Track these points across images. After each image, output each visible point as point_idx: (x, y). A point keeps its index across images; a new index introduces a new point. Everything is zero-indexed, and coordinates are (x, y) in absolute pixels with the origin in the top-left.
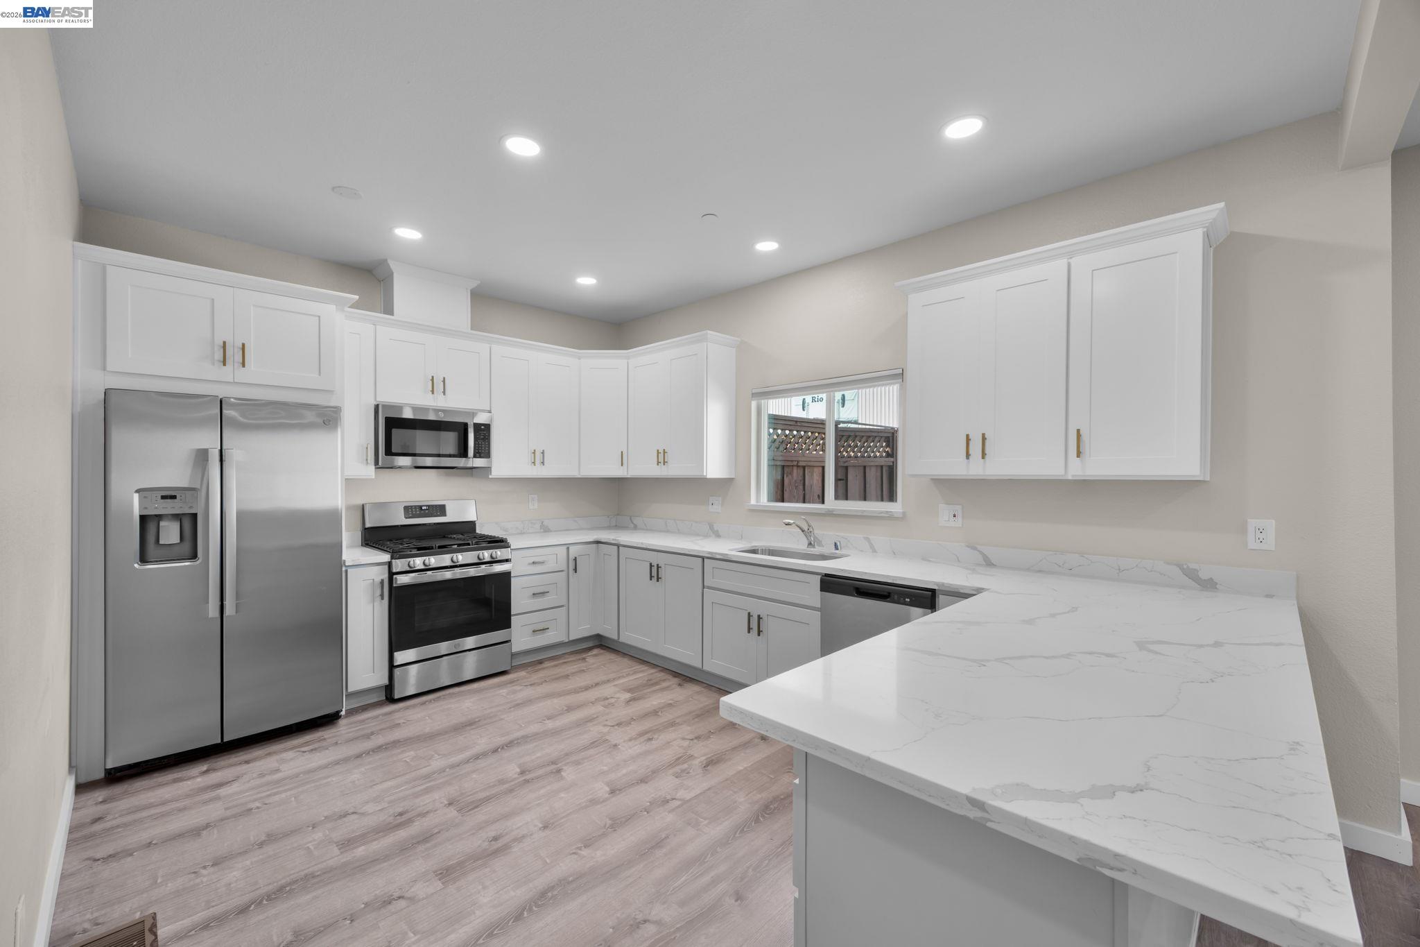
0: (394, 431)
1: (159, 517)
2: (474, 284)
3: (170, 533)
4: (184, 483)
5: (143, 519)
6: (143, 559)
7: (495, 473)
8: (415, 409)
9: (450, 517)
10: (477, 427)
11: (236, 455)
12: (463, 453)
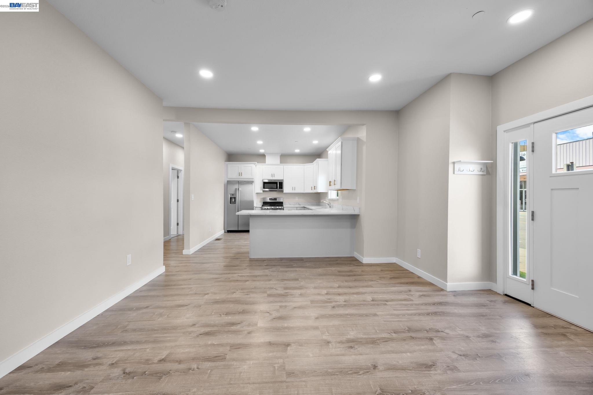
0: (265, 184)
1: (232, 198)
2: (280, 154)
3: (233, 200)
4: (234, 193)
5: (231, 198)
6: (230, 203)
7: (284, 192)
8: (269, 180)
9: (278, 201)
10: (280, 183)
11: (240, 189)
12: (277, 188)
